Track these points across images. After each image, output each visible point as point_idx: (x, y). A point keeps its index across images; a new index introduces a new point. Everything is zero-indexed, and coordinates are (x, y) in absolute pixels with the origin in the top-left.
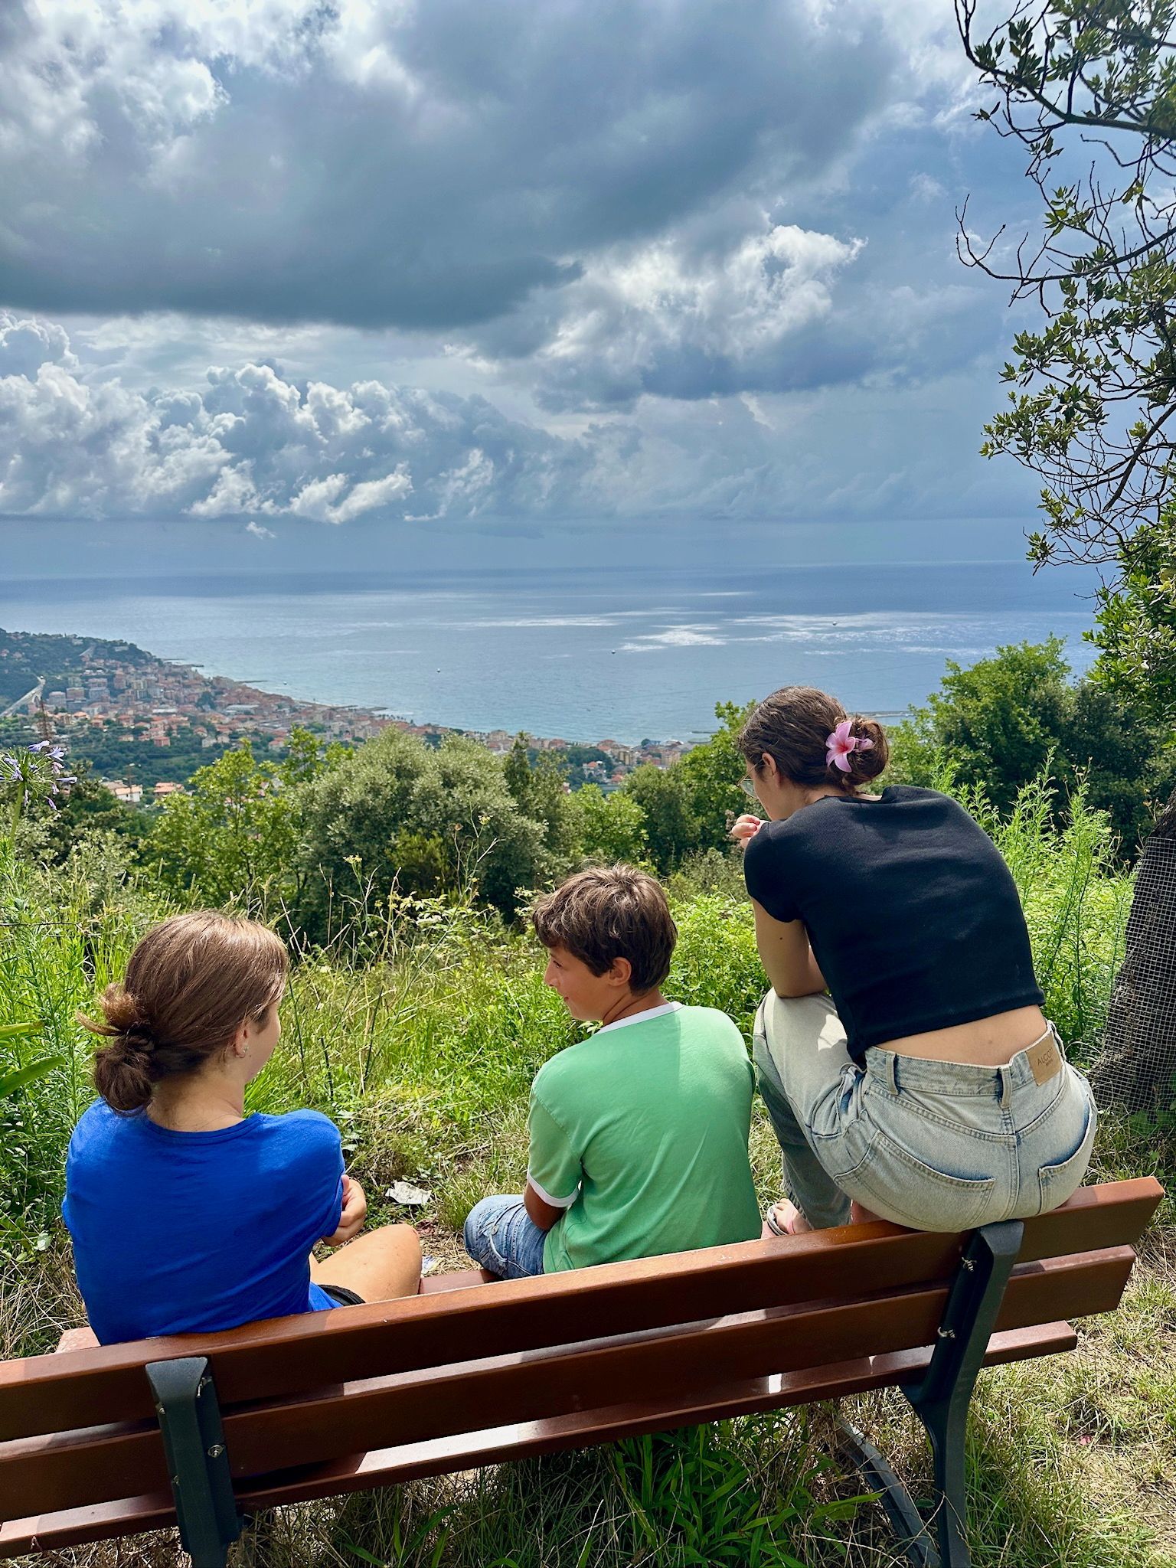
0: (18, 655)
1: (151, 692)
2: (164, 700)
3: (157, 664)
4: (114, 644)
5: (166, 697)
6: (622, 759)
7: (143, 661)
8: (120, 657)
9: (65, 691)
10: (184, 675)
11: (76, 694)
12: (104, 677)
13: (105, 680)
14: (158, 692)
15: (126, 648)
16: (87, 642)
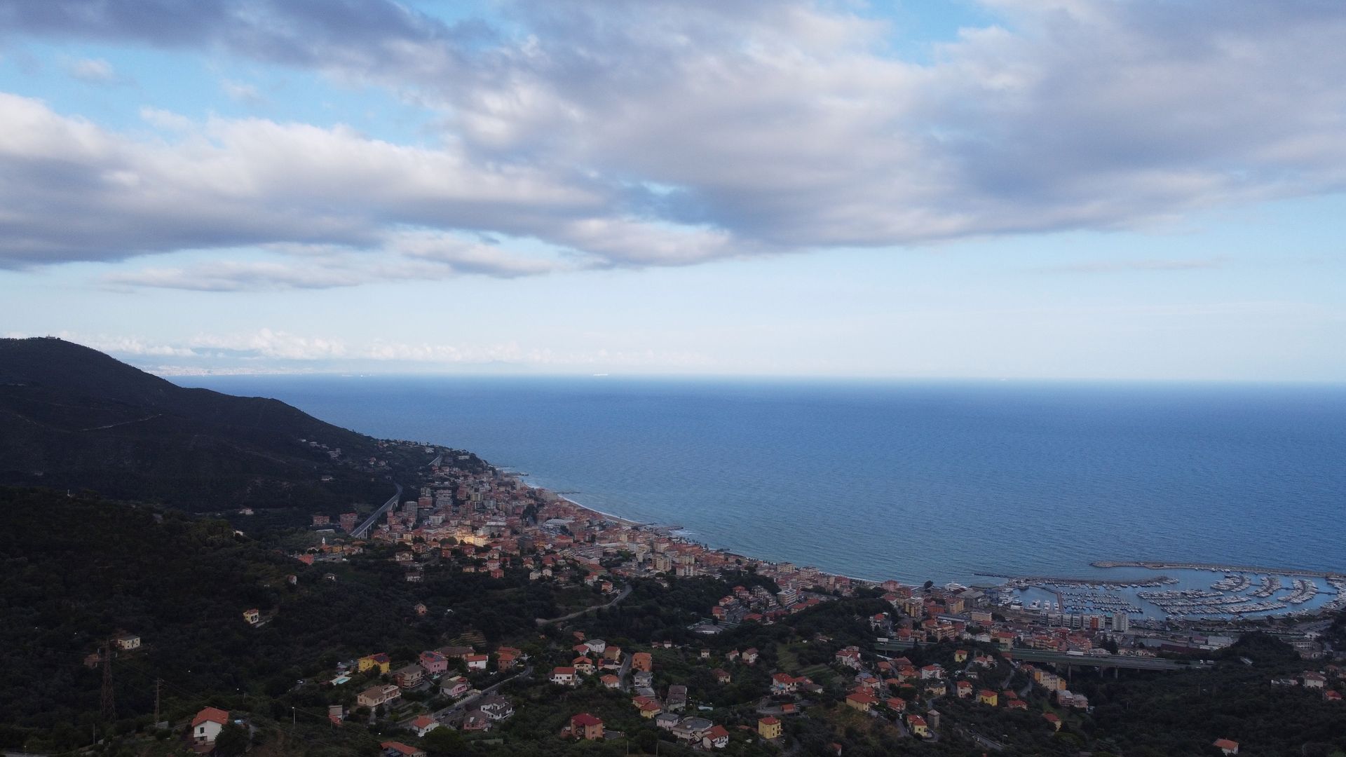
0: (383, 463)
1: (486, 503)
2: (496, 511)
3: (491, 472)
4: (458, 453)
5: (497, 508)
6: (907, 610)
7: (480, 469)
8: (462, 465)
9: (417, 501)
10: (513, 485)
11: (426, 503)
12: (449, 488)
13: (450, 492)
14: (491, 504)
15: (467, 457)
16: (438, 451)
